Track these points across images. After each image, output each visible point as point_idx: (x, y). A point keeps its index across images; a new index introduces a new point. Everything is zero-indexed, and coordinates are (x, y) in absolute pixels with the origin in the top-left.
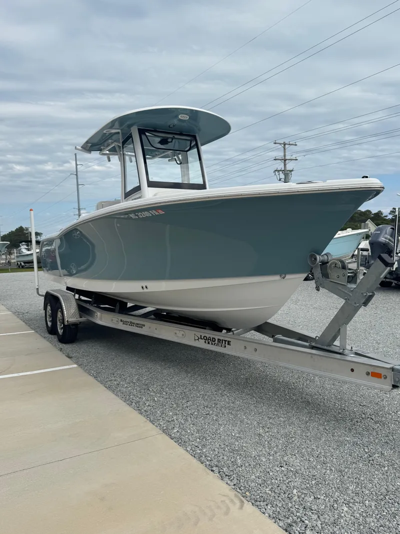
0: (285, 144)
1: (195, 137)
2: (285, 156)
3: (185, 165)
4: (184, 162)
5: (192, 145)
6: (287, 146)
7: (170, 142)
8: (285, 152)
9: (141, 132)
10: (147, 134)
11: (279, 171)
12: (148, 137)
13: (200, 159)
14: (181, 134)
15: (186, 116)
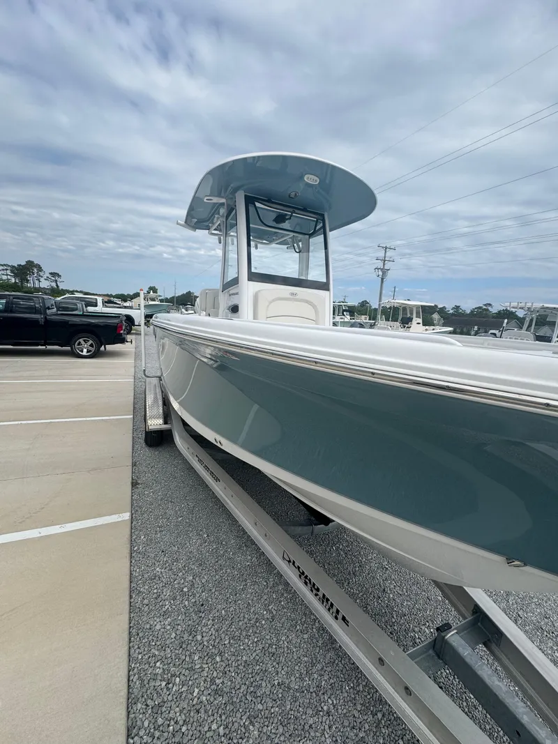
0: (386, 248)
1: (323, 215)
2: (385, 257)
3: (305, 254)
4: (304, 251)
5: (318, 228)
6: (388, 250)
7: (288, 219)
8: (385, 254)
9: (249, 201)
10: (258, 205)
11: (378, 269)
12: (258, 210)
13: (326, 248)
14: (305, 210)
15: (316, 178)
